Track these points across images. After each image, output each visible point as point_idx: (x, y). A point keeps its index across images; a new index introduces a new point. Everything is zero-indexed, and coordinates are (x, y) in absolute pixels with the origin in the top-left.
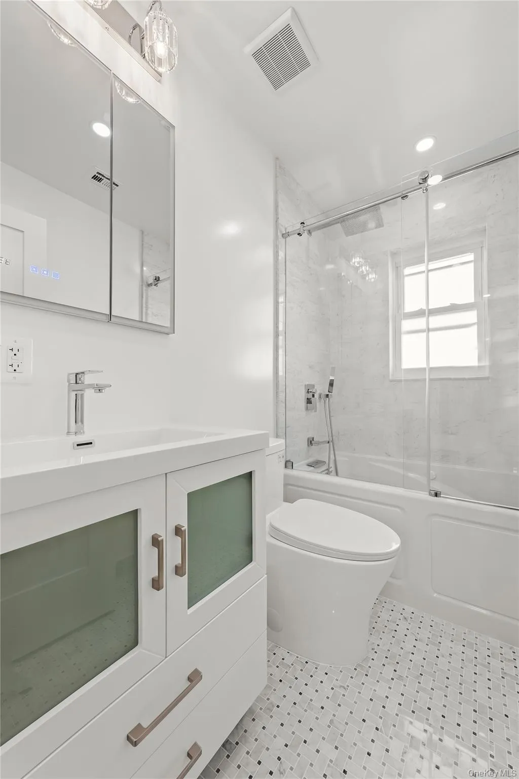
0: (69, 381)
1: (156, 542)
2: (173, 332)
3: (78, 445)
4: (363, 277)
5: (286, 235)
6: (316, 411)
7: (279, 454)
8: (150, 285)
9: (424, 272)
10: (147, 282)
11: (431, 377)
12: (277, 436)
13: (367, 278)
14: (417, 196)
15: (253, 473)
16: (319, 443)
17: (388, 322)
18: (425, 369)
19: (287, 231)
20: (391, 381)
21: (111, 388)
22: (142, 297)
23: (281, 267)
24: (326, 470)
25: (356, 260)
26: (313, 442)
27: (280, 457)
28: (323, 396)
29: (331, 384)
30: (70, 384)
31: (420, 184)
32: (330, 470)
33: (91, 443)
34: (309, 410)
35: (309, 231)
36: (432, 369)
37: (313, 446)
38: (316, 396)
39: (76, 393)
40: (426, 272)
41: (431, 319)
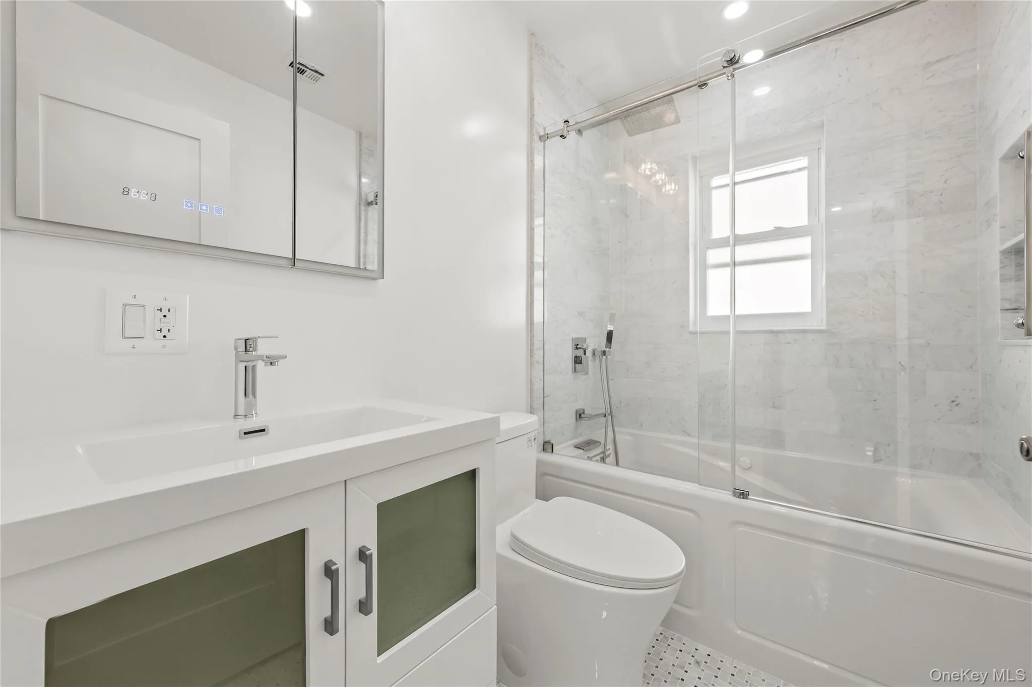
0: (236, 348)
1: (330, 571)
2: (382, 277)
3: (245, 433)
4: (659, 188)
5: (544, 138)
6: (587, 374)
7: (529, 435)
8: (370, 204)
9: (728, 185)
10: (366, 200)
11: (738, 329)
12: (532, 411)
13: (664, 190)
14: (720, 84)
15: (476, 470)
16: (591, 417)
17: (688, 253)
18: (728, 317)
19: (546, 133)
20: (691, 333)
21: (286, 360)
22: (360, 219)
23: (538, 180)
24: (602, 453)
25: (646, 167)
26: (583, 415)
27: (530, 440)
28: (598, 354)
29: (610, 335)
30: (237, 352)
31: (724, 67)
32: (607, 453)
33: (264, 430)
34: (577, 372)
35: (579, 130)
36: (738, 318)
37: (583, 422)
38: (589, 353)
39: (244, 364)
40: (731, 185)
41: (738, 249)
